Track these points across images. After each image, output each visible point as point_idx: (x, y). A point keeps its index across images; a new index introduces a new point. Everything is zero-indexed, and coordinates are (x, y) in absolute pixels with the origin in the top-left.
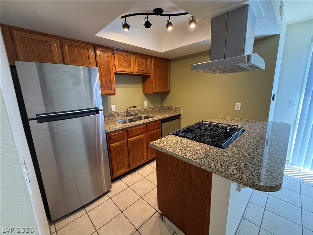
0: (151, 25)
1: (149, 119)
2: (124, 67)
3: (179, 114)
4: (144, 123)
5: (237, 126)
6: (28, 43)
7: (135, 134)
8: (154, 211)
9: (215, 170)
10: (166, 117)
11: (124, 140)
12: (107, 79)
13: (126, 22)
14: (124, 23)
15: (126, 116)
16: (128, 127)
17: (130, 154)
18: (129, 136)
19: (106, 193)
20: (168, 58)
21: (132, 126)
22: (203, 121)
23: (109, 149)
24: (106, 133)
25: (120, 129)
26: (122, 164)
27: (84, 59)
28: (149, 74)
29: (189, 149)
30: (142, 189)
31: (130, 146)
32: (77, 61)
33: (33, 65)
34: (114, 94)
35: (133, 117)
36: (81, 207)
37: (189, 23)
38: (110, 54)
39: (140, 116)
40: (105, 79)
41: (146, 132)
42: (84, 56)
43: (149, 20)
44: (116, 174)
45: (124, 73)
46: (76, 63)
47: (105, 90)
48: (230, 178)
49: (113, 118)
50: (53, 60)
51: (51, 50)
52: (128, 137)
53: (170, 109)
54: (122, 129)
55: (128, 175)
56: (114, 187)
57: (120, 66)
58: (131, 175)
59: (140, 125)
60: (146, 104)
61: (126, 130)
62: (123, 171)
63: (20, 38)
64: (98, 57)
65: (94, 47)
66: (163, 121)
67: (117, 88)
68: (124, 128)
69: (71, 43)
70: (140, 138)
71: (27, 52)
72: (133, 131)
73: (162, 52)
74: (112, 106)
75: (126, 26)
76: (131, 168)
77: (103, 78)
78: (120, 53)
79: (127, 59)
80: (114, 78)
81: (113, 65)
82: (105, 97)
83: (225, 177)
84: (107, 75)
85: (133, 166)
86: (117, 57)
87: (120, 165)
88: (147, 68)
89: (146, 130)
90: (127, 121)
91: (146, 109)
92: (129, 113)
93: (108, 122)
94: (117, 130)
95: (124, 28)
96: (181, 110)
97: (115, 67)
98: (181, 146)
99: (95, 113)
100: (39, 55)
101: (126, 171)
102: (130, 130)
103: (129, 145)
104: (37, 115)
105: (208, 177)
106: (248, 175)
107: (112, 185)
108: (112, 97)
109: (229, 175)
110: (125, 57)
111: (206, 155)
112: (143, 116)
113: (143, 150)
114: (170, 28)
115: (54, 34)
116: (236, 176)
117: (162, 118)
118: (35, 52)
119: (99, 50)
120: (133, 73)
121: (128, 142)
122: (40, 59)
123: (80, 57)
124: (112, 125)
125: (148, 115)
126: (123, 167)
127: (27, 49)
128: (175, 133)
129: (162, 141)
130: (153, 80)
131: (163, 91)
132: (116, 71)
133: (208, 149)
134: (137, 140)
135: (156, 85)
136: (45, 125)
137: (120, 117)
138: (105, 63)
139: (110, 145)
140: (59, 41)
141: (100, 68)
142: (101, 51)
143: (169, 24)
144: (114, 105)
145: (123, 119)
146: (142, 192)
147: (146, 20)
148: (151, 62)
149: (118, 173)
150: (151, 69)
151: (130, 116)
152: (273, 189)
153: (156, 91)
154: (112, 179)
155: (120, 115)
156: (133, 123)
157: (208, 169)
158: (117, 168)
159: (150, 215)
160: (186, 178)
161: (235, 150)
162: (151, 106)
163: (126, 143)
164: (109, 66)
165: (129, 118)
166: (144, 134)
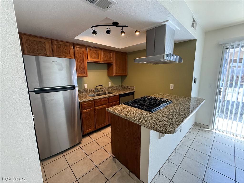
0: (111, 32)
1: (110, 94)
2: (94, 58)
3: (133, 91)
4: (106, 97)
5: (168, 99)
6: (31, 43)
7: (100, 104)
8: (109, 156)
9: (141, 123)
10: (123, 93)
11: (92, 108)
12: (82, 66)
13: (94, 30)
14: (93, 31)
15: (95, 92)
16: (95, 99)
17: (96, 118)
18: (96, 105)
19: (78, 144)
20: (126, 52)
21: (98, 98)
22: (146, 96)
23: (81, 114)
24: (79, 103)
25: (89, 101)
26: (90, 125)
27: (67, 53)
28: (111, 63)
29: (130, 112)
30: (103, 142)
31: (96, 113)
32: (62, 54)
33: (33, 58)
34: (86, 77)
35: (100, 93)
36: (60, 152)
37: (135, 32)
38: (84, 49)
39: (105, 92)
40: (80, 66)
41: (108, 103)
42: (67, 51)
43: (109, 29)
44: (85, 131)
45: (94, 62)
46: (61, 55)
47: (80, 74)
48: (148, 127)
49: (85, 93)
50: (46, 54)
51: (45, 48)
52: (95, 107)
53: (127, 88)
54: (90, 100)
55: (94, 133)
56: (84, 141)
57: (91, 58)
58: (97, 133)
59: (103, 98)
60: (110, 84)
61: (93, 101)
62: (91, 130)
63: (26, 40)
64: (76, 52)
65: (74, 45)
66: (121, 96)
67: (89, 72)
68: (92, 99)
69: (58, 43)
70: (103, 107)
71: (30, 48)
72: (99, 102)
73: (120, 48)
74: (85, 84)
75: (94, 33)
76: (97, 128)
77: (79, 66)
78: (91, 49)
79: (96, 53)
80: (87, 65)
81: (86, 57)
82: (79, 78)
83: (146, 127)
84: (82, 64)
85: (98, 127)
86: (89, 51)
87: (89, 125)
88: (111, 59)
89: (108, 102)
90: (95, 95)
91: (110, 87)
92: (97, 90)
93: (81, 95)
94: (87, 101)
95: (93, 34)
96: (135, 88)
97: (88, 58)
98: (126, 110)
99: (72, 88)
100: (37, 50)
101: (93, 130)
102: (97, 102)
103: (96, 111)
104: (35, 89)
105: (139, 129)
106: (158, 126)
107: (83, 139)
108: (85, 78)
109: (148, 126)
110: (95, 51)
111: (139, 115)
112: (107, 92)
113: (106, 116)
114: (123, 34)
115: (47, 37)
116: (151, 126)
117: (120, 94)
118: (35, 49)
119: (77, 47)
120: (100, 62)
121: (94, 110)
122: (37, 53)
123: (64, 51)
124: (84, 98)
125: (111, 92)
126: (91, 127)
127: (30, 47)
128: (125, 103)
129: (115, 108)
130: (115, 67)
131: (122, 75)
132: (88, 61)
133: (142, 112)
134: (101, 108)
135: (116, 71)
136: (39, 95)
137: (91, 92)
138: (81, 55)
139: (82, 111)
140: (50, 41)
141: (77, 59)
142: (78, 47)
143: (122, 32)
144: (87, 84)
145: (92, 94)
146: (103, 144)
147: (107, 29)
148: (113, 54)
149: (87, 131)
150: (113, 60)
151: (97, 92)
152: (170, 132)
153: (117, 75)
154: (83, 135)
155: (91, 91)
156: (99, 96)
157: (137, 123)
158: (86, 127)
159: (106, 158)
160: (127, 131)
161: (159, 113)
162: (113, 85)
163: (93, 110)
164: (84, 57)
165: (97, 93)
166: (107, 105)
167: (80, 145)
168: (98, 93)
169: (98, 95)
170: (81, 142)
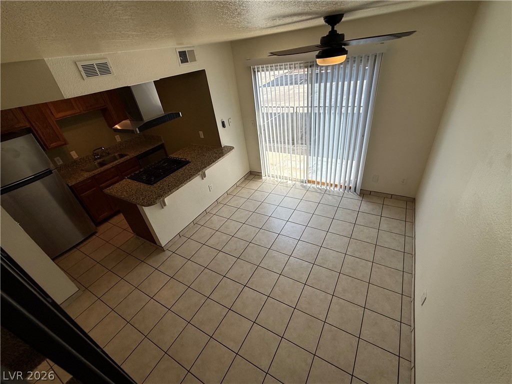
1: (119, 161)
7: (106, 179)
10: (142, 152)
11: (94, 188)
12: (49, 131)
15: (95, 160)
18: (100, 182)
19: (93, 234)
27: (11, 119)
28: (103, 107)
34: (66, 144)
35: (105, 158)
36: (71, 248)
39: (113, 155)
40: (47, 131)
44: (99, 217)
45: (68, 116)
52: (99, 184)
54: (87, 179)
55: (115, 216)
56: (100, 229)
57: (59, 112)
60: (118, 138)
62: (106, 214)
70: (113, 182)
72: (102, 177)
74: (71, 153)
76: (115, 210)
77: (43, 132)
80: (57, 126)
81: (50, 114)
84: (48, 126)
86: (50, 103)
88: (98, 100)
90: (97, 167)
93: (72, 172)
94: (81, 181)
96: (162, 138)
97: (54, 115)
99: (49, 173)
101: (110, 214)
102: (98, 177)
108: (65, 146)
111: (135, 192)
117: (136, 155)
121: (100, 188)
126: (105, 211)
132: (57, 119)
139: (80, 196)
144: (74, 151)
145: (91, 164)
149: (101, 217)
150: (105, 101)
151: (100, 158)
155: (87, 159)
156: (99, 169)
158: (97, 213)
159: (129, 238)
161: (158, 185)
162: (127, 140)
165: (99, 161)
166: (118, 177)
167: (97, 235)
168: (102, 160)
169: (102, 164)
170: (97, 231)
